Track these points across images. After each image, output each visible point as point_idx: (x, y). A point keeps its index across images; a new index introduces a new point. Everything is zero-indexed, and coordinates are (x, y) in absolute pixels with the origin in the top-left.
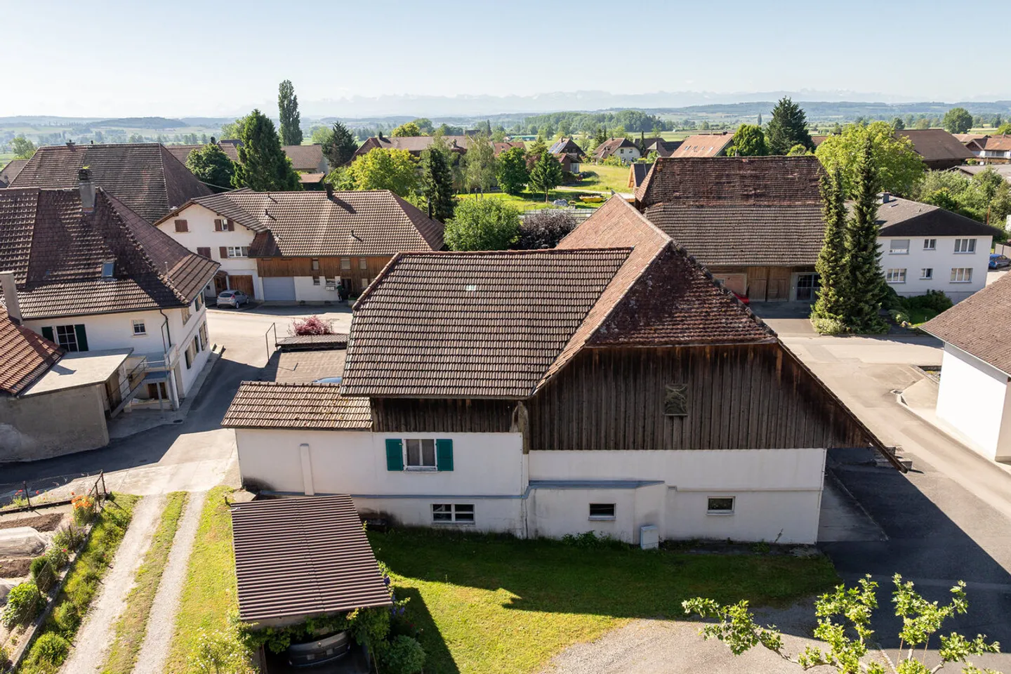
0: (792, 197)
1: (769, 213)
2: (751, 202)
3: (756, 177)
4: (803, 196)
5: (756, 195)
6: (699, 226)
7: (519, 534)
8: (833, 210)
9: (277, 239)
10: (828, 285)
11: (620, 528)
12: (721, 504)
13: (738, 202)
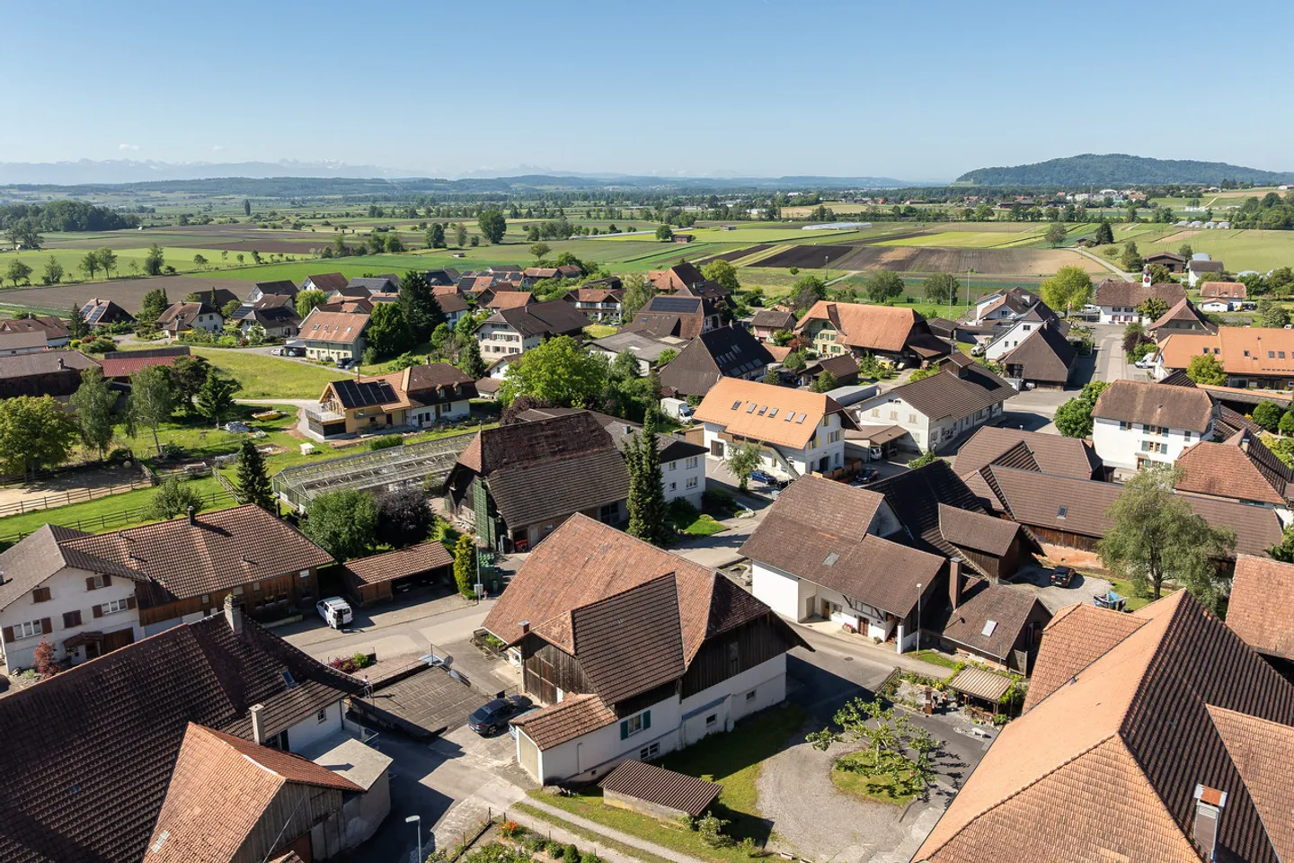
0: (582, 448)
1: (574, 463)
2: (558, 457)
3: (555, 435)
4: (590, 445)
5: (560, 451)
6: (530, 485)
7: (678, 749)
8: (636, 467)
9: (162, 583)
10: (638, 518)
11: (719, 726)
12: (751, 695)
13: (550, 459)
